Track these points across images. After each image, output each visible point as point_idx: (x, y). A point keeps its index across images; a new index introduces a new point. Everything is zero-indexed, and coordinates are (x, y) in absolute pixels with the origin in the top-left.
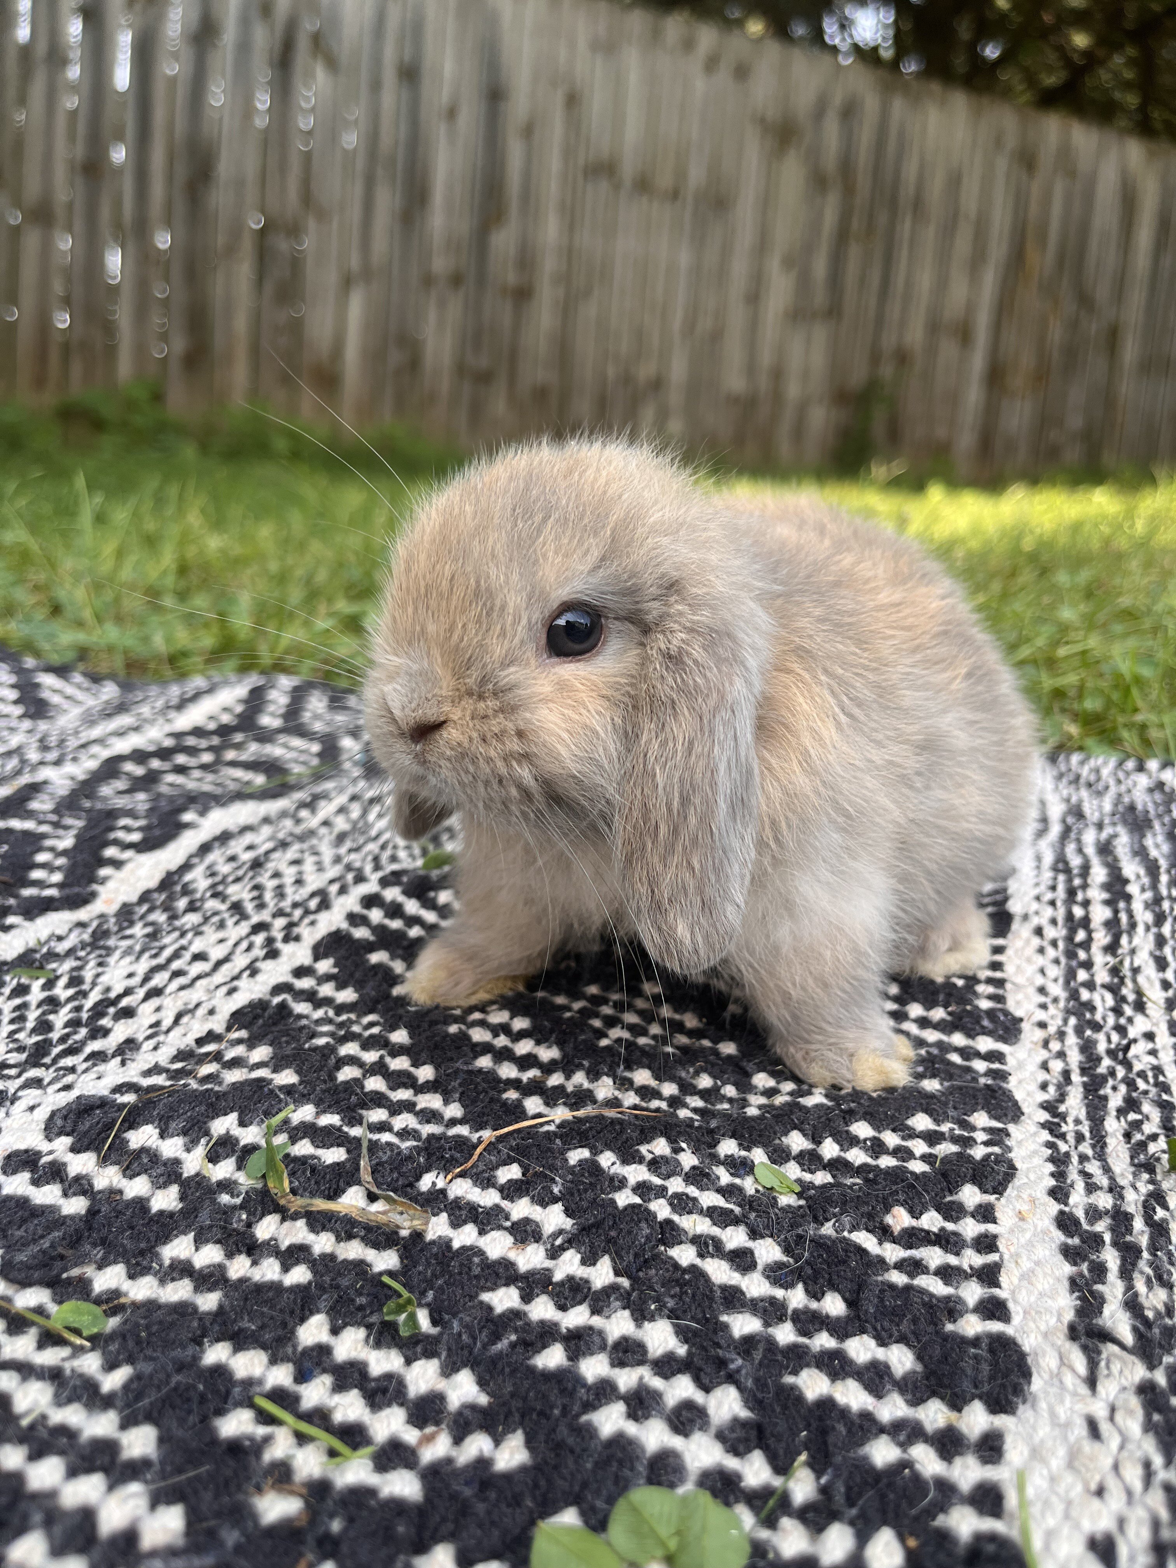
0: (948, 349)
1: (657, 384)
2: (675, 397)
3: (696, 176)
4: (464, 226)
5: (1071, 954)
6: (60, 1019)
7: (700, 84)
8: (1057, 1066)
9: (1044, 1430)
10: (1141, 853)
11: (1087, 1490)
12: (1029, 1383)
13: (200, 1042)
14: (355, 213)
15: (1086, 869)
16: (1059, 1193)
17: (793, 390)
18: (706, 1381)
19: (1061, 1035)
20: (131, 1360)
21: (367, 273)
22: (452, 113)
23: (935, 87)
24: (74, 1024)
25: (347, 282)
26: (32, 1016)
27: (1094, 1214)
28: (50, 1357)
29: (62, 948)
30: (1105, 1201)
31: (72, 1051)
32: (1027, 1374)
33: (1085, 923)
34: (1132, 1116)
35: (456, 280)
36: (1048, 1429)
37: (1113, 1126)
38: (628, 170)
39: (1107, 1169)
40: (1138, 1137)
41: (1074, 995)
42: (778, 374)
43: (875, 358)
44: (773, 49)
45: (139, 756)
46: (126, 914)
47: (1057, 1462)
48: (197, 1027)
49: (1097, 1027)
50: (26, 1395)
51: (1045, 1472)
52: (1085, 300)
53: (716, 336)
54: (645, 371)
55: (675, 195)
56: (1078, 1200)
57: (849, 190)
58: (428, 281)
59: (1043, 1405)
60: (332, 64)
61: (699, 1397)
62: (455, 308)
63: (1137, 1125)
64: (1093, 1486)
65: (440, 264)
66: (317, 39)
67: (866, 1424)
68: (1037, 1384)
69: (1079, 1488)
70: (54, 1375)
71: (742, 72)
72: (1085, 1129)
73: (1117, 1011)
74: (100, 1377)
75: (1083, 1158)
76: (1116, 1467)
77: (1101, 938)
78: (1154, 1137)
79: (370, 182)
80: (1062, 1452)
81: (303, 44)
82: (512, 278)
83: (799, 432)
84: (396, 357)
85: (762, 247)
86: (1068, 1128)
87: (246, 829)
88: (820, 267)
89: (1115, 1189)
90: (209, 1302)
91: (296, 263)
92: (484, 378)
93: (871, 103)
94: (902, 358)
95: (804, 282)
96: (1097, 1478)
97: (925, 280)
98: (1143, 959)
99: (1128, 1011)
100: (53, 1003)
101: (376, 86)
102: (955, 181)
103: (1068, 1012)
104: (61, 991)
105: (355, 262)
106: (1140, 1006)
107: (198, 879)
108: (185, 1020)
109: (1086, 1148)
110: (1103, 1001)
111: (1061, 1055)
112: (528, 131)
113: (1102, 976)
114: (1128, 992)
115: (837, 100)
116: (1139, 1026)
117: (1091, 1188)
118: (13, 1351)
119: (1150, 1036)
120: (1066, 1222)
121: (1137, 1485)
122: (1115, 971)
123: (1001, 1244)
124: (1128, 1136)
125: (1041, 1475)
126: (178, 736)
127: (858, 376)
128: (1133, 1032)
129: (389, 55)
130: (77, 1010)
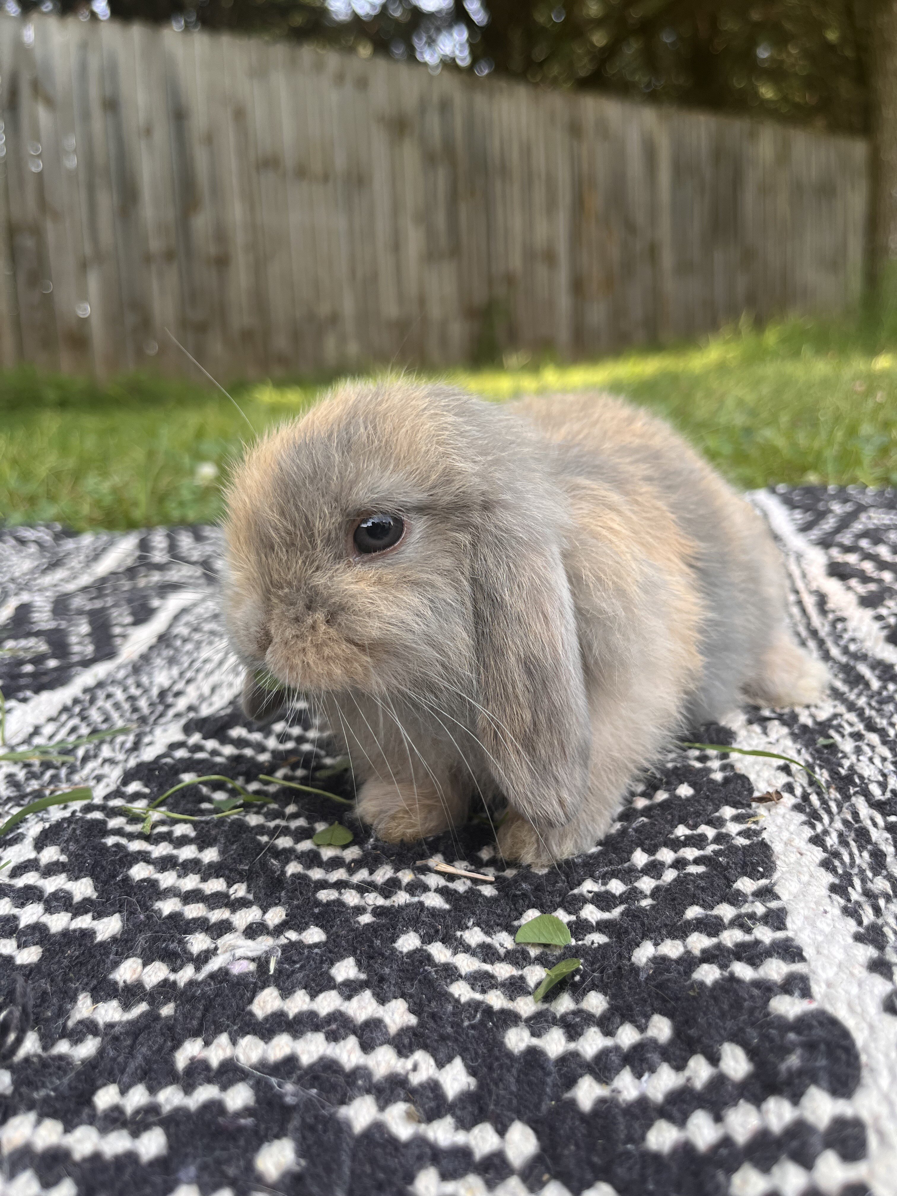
0: (541, 271)
1: (334, 319)
2: (349, 325)
3: (340, 162)
4: (170, 214)
7: (333, 97)
14: (83, 213)
17: (435, 312)
21: (99, 257)
22: (148, 132)
23: (503, 84)
24: (152, 705)
25: (83, 266)
29: (121, 675)
35: (169, 256)
38: (289, 161)
42: (422, 301)
43: (490, 282)
44: (381, 65)
46: (146, 657)
52: (630, 227)
53: (373, 278)
54: (324, 309)
55: (326, 178)
57: (453, 163)
58: (148, 259)
60: (50, 102)
62: (172, 277)
65: (155, 245)
66: (36, 86)
71: (362, 83)
79: (91, 189)
81: (25, 91)
82: (213, 250)
83: (444, 341)
84: (131, 319)
85: (396, 210)
88: (441, 220)
91: (41, 256)
92: (201, 328)
93: (459, 98)
94: (510, 280)
95: (430, 234)
97: (517, 223)
101: (86, 116)
102: (527, 151)
104: (134, 691)
105: (88, 249)
107: (181, 630)
112: (209, 139)
115: (435, 98)
127: (480, 296)
129: (94, 93)
130: (149, 698)
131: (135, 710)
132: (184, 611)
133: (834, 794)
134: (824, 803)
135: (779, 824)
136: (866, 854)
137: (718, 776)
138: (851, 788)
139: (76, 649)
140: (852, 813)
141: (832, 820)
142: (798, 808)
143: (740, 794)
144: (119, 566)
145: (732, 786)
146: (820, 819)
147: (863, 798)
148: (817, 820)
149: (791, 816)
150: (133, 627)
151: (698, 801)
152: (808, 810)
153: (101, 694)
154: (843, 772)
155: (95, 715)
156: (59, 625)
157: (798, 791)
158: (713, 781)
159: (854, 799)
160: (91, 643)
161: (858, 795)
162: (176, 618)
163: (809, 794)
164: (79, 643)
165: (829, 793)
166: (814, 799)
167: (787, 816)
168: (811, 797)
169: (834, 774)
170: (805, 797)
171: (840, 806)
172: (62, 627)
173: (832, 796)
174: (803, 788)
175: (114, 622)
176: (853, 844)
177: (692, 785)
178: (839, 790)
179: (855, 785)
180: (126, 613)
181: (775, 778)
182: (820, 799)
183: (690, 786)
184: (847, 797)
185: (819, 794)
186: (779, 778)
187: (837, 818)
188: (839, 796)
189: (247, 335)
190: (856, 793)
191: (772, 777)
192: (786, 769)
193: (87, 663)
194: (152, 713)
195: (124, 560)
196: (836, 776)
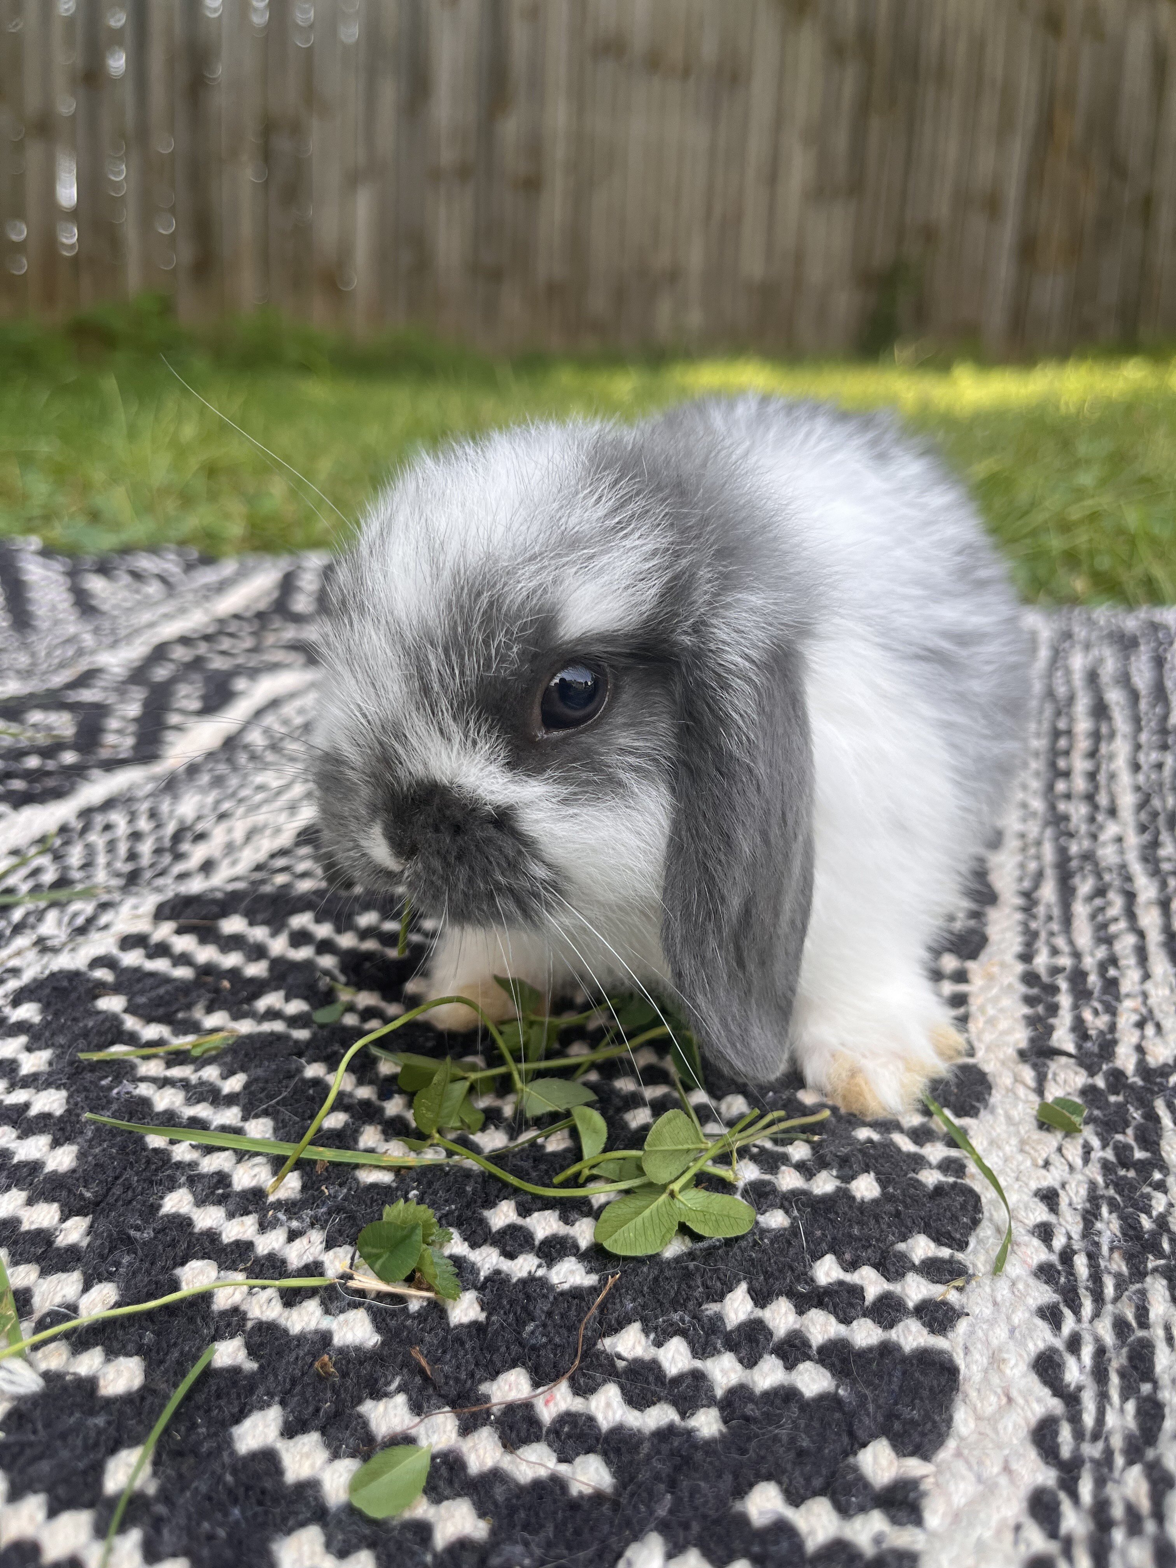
0: (976, 223)
1: (674, 275)
2: (694, 285)
3: (709, 51)
4: (471, 114)
5: (1053, 765)
6: (146, 848)
8: (1033, 866)
9: (1001, 1128)
10: (1125, 680)
11: (1035, 1165)
12: (990, 1094)
13: (273, 856)
14: (358, 105)
15: (1071, 699)
16: (1026, 957)
17: (816, 273)
18: (719, 1093)
19: (1039, 843)
20: (243, 1069)
21: (374, 168)
24: (158, 851)
25: (353, 181)
26: (123, 849)
27: (1055, 971)
28: (177, 1072)
29: (140, 794)
30: (1065, 961)
31: (162, 874)
32: (989, 1088)
33: (1069, 733)
34: (1098, 902)
35: (464, 172)
36: (1004, 1127)
37: (1081, 910)
39: (1071, 942)
40: (1100, 918)
41: (1052, 807)
42: (799, 258)
43: (901, 235)
45: (185, 640)
46: (193, 770)
47: (1011, 1148)
48: (266, 845)
49: (1071, 835)
50: (162, 1099)
51: (1001, 1154)
52: (1118, 168)
54: (662, 260)
55: (687, 70)
56: (1042, 961)
57: (869, 58)
58: (435, 175)
59: (1000, 1111)
61: (712, 1103)
62: (464, 203)
63: (1102, 909)
64: (1041, 1162)
65: (447, 156)
67: (853, 1119)
68: (996, 1098)
69: (1029, 1163)
70: (184, 1084)
72: (1056, 912)
73: (1092, 819)
74: (219, 1083)
75: (1052, 934)
76: (1060, 1150)
77: (1083, 744)
78: (1116, 920)
79: (372, 75)
80: (1014, 1141)
82: (521, 168)
83: (822, 317)
84: (406, 257)
85: (781, 122)
86: (1041, 910)
87: (292, 695)
88: (843, 140)
89: (1077, 955)
90: (302, 1034)
91: (300, 163)
92: (495, 276)
94: (930, 233)
95: (824, 158)
96: (1044, 1155)
97: (950, 151)
98: (1121, 764)
99: (1100, 818)
100: (136, 836)
103: (1047, 824)
104: (144, 824)
105: (360, 157)
106: (1113, 812)
107: (255, 738)
108: (256, 838)
109: (1055, 927)
110: (1078, 811)
111: (1038, 857)
112: (534, 13)
113: (1080, 784)
114: (1103, 800)
116: (1112, 829)
117: (1055, 952)
118: (148, 1070)
119: (1119, 840)
120: (1030, 978)
121: (1078, 1162)
122: (1092, 776)
123: (972, 1000)
124: (1093, 917)
125: (998, 1156)
126: (221, 621)
127: (882, 255)
128: (1104, 837)
130: (159, 839)
131: (132, 856)
132: (274, 704)
133: (1119, 1264)
134: (1096, 1277)
135: (999, 1299)
136: (1131, 1406)
137: (930, 1178)
138: (1151, 1257)
139: (110, 739)
140: (1138, 1308)
141: (1097, 1315)
142: (1045, 1272)
143: (954, 1218)
144: (247, 607)
145: (945, 1202)
146: (1076, 1308)
147: (1164, 1282)
148: (1070, 1307)
149: (1027, 1285)
150: (196, 719)
151: (877, 1218)
152: (1063, 1280)
153: (99, 820)
154: (1146, 1223)
155: (75, 855)
156: (106, 698)
157: (1059, 1242)
158: (918, 1185)
159: (1149, 1279)
160: (134, 734)
161: (1157, 1275)
162: (259, 713)
163: (1074, 1252)
164: (119, 732)
165: (1110, 1259)
166: (1081, 1263)
167: (1021, 1286)
168: (1076, 1257)
169: (1131, 1229)
170: (1067, 1256)
171: (1120, 1287)
172: (109, 702)
173: (1114, 1267)
174: (1070, 1238)
175: (177, 706)
176: (1115, 1380)
177: (883, 1182)
178: (1129, 1258)
179: (1160, 1254)
180: (198, 694)
181: (1026, 1208)
182: (1090, 1266)
183: (879, 1180)
184: (1139, 1273)
185: (1093, 1257)
186: (1033, 1211)
187: (1109, 1308)
188: (1125, 1269)
189: (553, 290)
190: (1155, 1270)
191: (1021, 1205)
192: (1049, 1198)
193: (111, 765)
194: (152, 865)
195: (257, 599)
196: (1131, 1233)
